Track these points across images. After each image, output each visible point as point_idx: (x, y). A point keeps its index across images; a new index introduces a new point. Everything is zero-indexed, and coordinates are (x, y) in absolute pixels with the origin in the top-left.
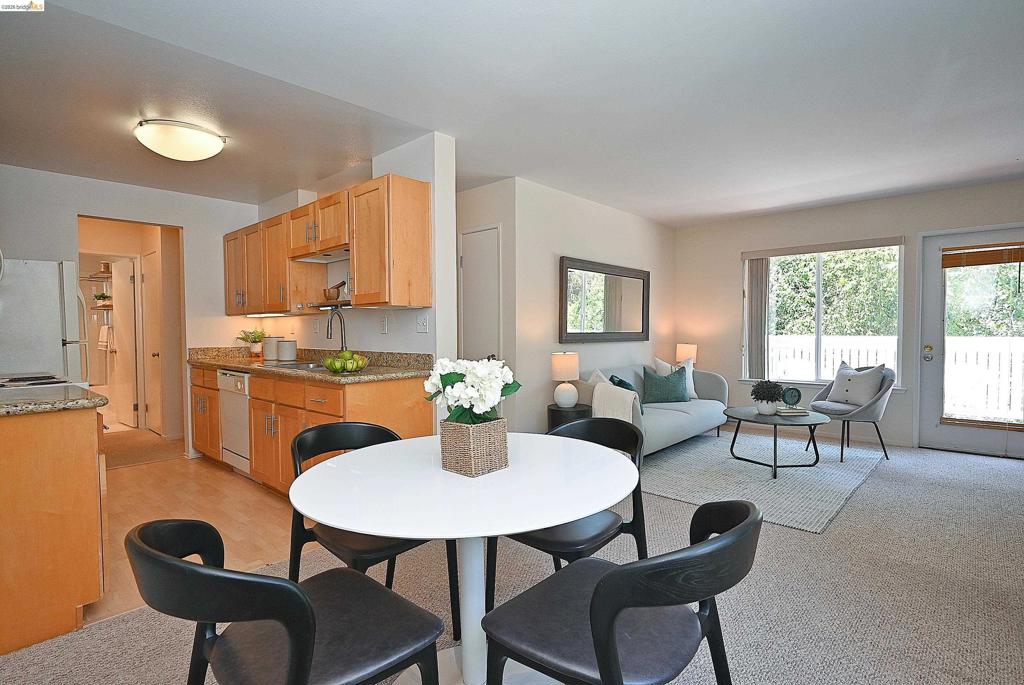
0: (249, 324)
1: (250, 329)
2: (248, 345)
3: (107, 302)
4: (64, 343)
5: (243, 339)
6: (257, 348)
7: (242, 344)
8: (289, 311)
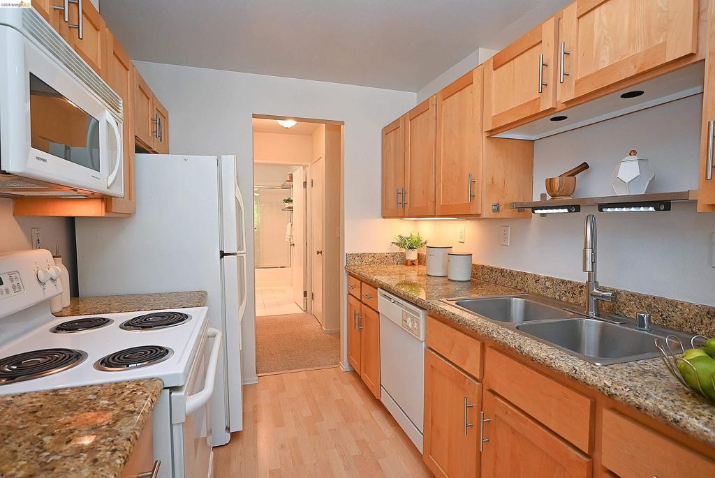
0: (404, 228)
1: (406, 234)
2: (403, 250)
3: (290, 205)
4: (223, 255)
5: (397, 244)
6: (412, 256)
7: (397, 249)
8: (479, 215)
